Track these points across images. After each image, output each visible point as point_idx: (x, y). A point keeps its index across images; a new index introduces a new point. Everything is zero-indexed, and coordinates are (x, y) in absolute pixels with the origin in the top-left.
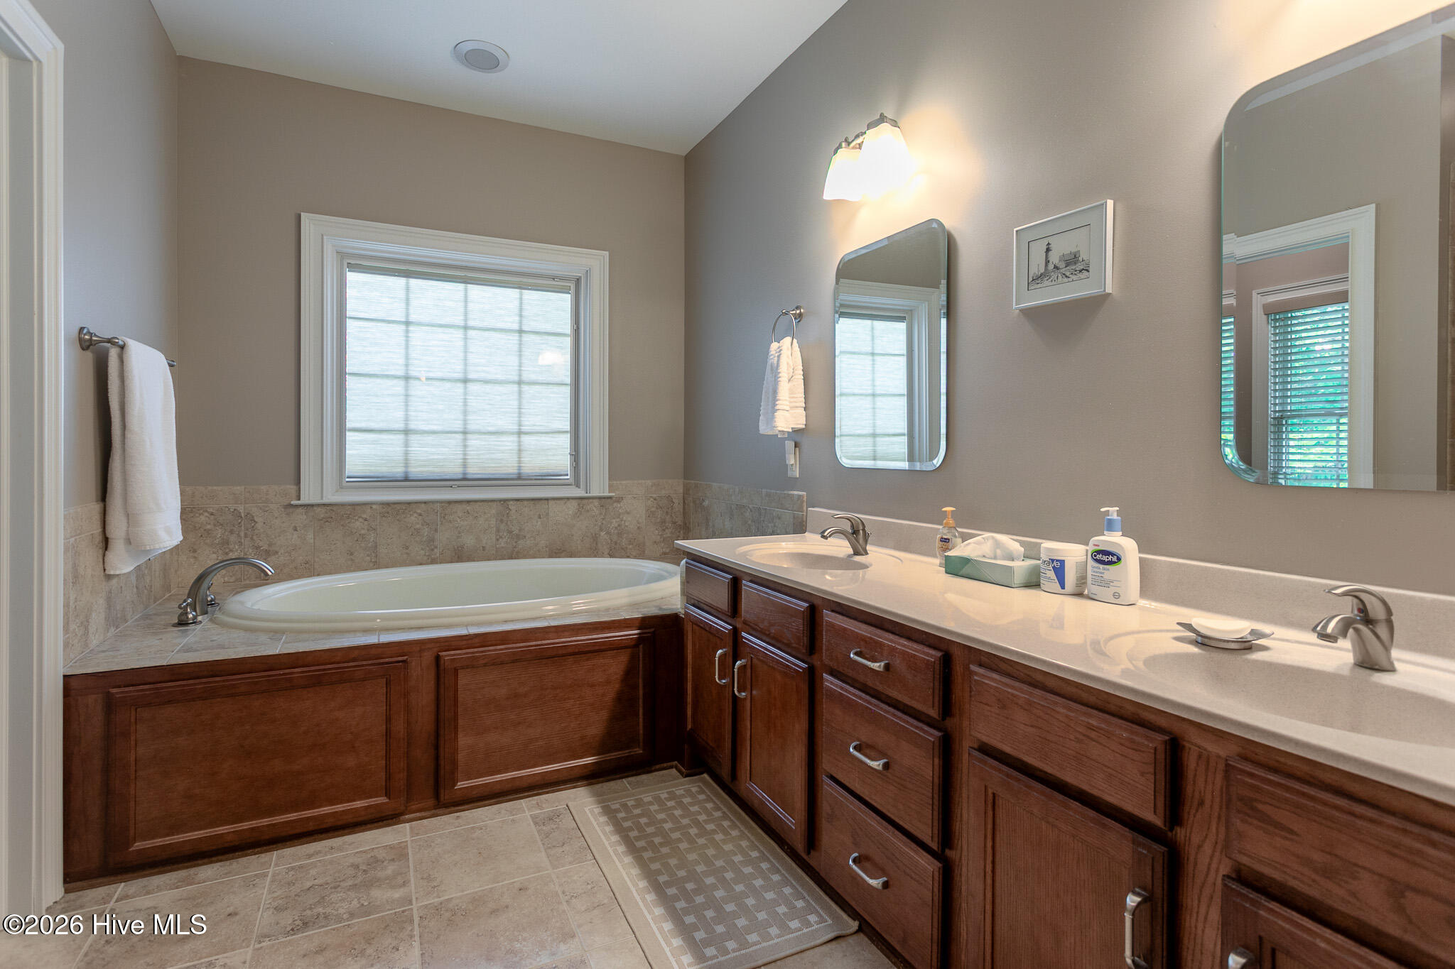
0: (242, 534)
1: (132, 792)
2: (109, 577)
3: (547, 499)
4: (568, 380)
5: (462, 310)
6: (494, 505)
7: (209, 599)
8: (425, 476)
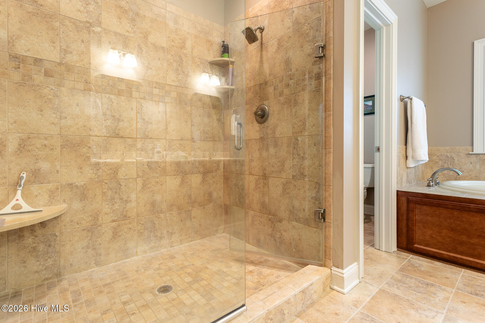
0: (449, 164)
1: (414, 229)
2: (407, 168)
7: (437, 182)
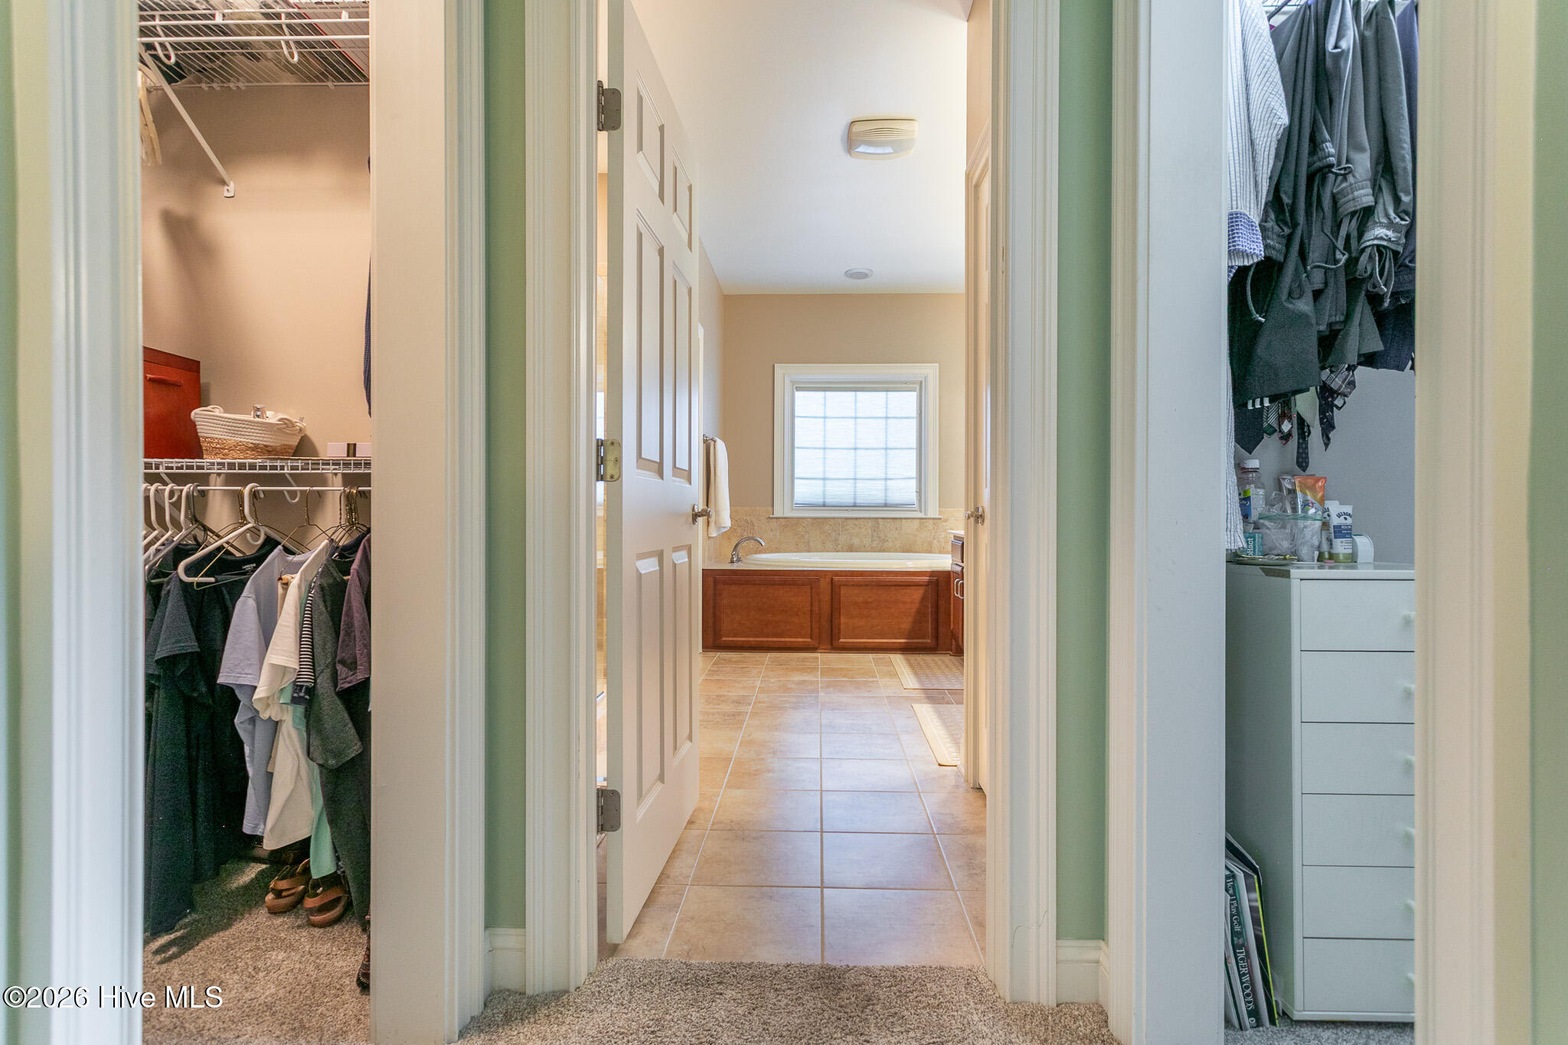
0: (751, 532)
1: (722, 616)
3: (901, 519)
4: (914, 446)
5: (854, 407)
6: (870, 521)
7: (740, 554)
8: (834, 504)
